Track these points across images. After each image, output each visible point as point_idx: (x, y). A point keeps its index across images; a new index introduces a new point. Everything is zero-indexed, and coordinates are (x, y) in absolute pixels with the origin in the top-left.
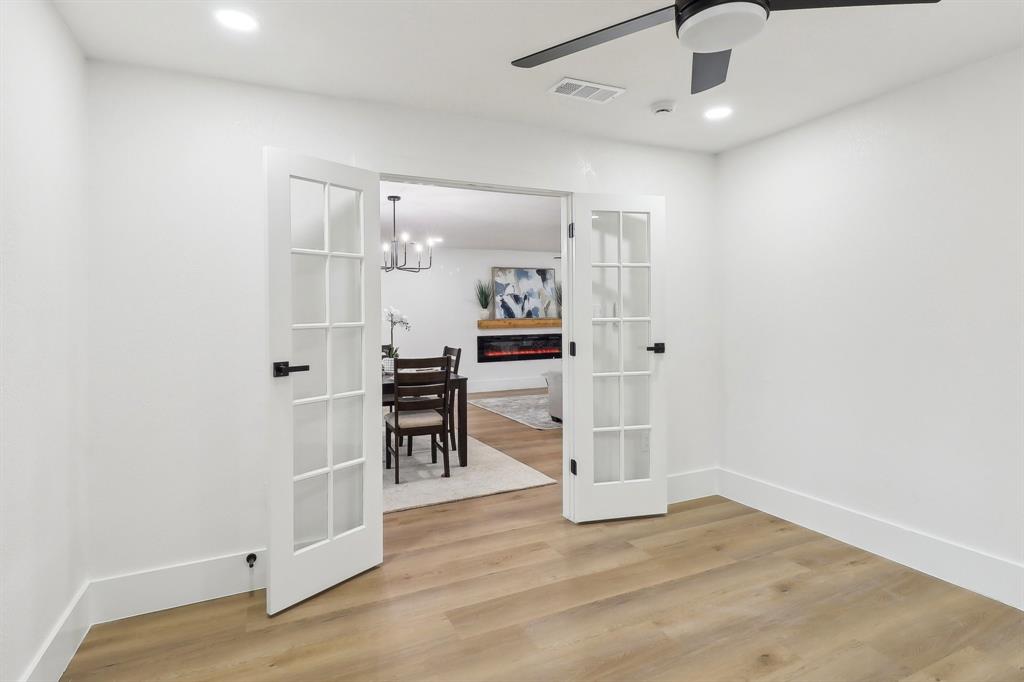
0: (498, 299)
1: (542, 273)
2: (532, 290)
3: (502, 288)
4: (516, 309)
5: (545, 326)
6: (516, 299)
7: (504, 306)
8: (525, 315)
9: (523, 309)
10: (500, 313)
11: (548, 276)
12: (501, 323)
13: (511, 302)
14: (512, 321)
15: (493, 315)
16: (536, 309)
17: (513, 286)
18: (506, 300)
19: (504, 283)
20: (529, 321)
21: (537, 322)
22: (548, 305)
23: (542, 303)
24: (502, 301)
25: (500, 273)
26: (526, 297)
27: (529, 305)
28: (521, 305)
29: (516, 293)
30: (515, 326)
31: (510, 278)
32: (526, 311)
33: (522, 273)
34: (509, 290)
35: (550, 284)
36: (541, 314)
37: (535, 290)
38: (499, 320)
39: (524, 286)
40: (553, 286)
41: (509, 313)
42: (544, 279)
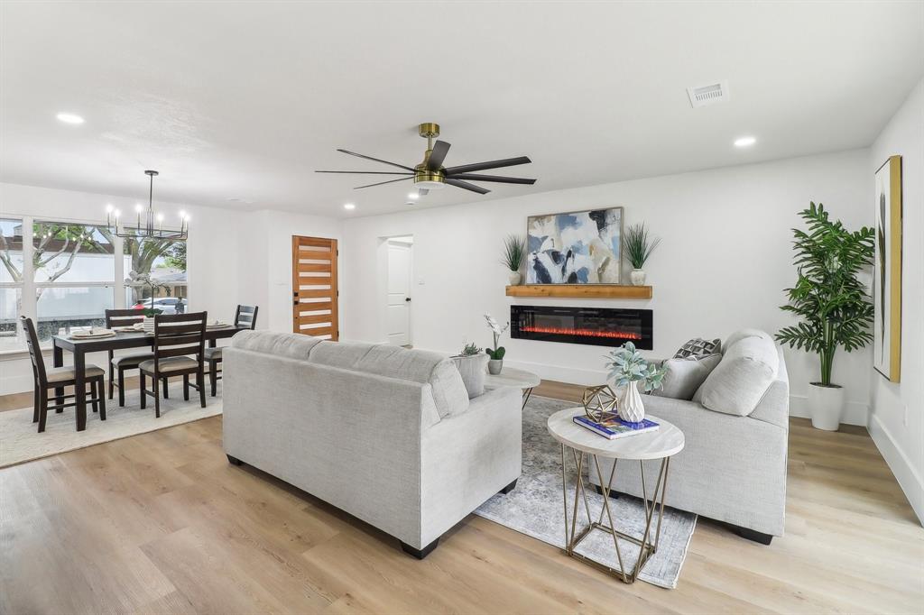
0: (531, 258)
1: (600, 217)
2: (580, 242)
3: (539, 242)
4: (554, 271)
5: (598, 295)
6: (556, 256)
7: (538, 267)
8: (566, 280)
9: (564, 270)
10: (531, 276)
11: (609, 220)
12: (532, 290)
13: (547, 262)
14: (548, 288)
15: (521, 282)
16: (584, 271)
17: (554, 238)
18: (541, 259)
19: (540, 237)
20: (571, 289)
21: (584, 289)
22: (605, 264)
23: (595, 261)
24: (536, 260)
25: (536, 223)
26: (569, 254)
27: (573, 266)
28: (561, 265)
29: (556, 248)
30: (550, 295)
31: (550, 228)
32: (568, 273)
33: (566, 219)
34: (547, 245)
35: (613, 231)
36: (592, 278)
37: (585, 243)
38: (528, 286)
39: (569, 238)
40: (617, 234)
41: (544, 277)
42: (602, 225)
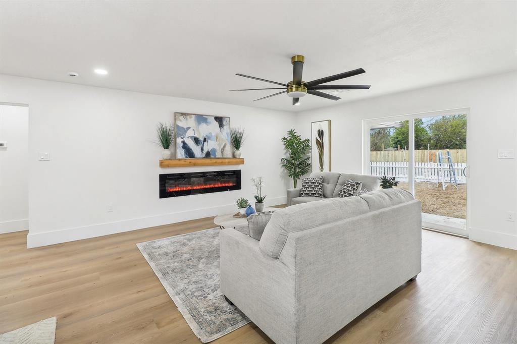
0: (179, 140)
1: (220, 120)
2: (211, 133)
3: (186, 130)
4: (196, 150)
5: (222, 164)
6: (196, 141)
7: (185, 146)
8: (204, 155)
9: (202, 149)
10: (181, 153)
11: (224, 123)
12: (182, 162)
13: (191, 144)
14: (193, 161)
15: (174, 156)
16: (214, 150)
17: (193, 129)
18: (186, 142)
19: (185, 127)
20: (207, 161)
21: (214, 161)
22: (224, 147)
23: (219, 145)
24: (183, 142)
25: (181, 118)
26: (205, 140)
27: (208, 147)
28: (200, 146)
29: (196, 136)
30: (195, 165)
31: (191, 122)
32: (205, 152)
33: (201, 119)
34: (190, 133)
35: (226, 130)
36: (219, 154)
37: (213, 134)
38: (180, 160)
39: (203, 131)
40: (229, 131)
41: (189, 153)
42: (221, 125)
